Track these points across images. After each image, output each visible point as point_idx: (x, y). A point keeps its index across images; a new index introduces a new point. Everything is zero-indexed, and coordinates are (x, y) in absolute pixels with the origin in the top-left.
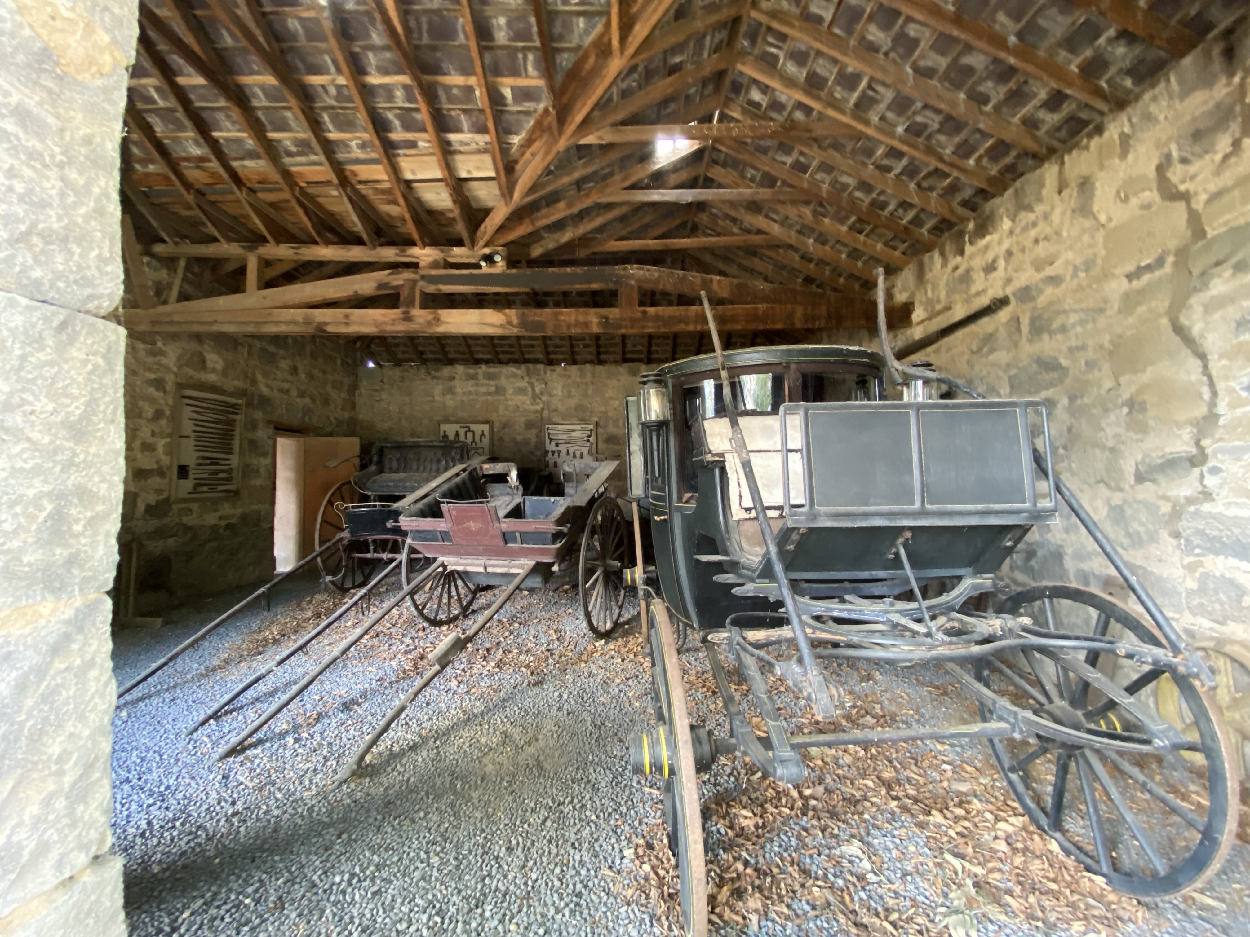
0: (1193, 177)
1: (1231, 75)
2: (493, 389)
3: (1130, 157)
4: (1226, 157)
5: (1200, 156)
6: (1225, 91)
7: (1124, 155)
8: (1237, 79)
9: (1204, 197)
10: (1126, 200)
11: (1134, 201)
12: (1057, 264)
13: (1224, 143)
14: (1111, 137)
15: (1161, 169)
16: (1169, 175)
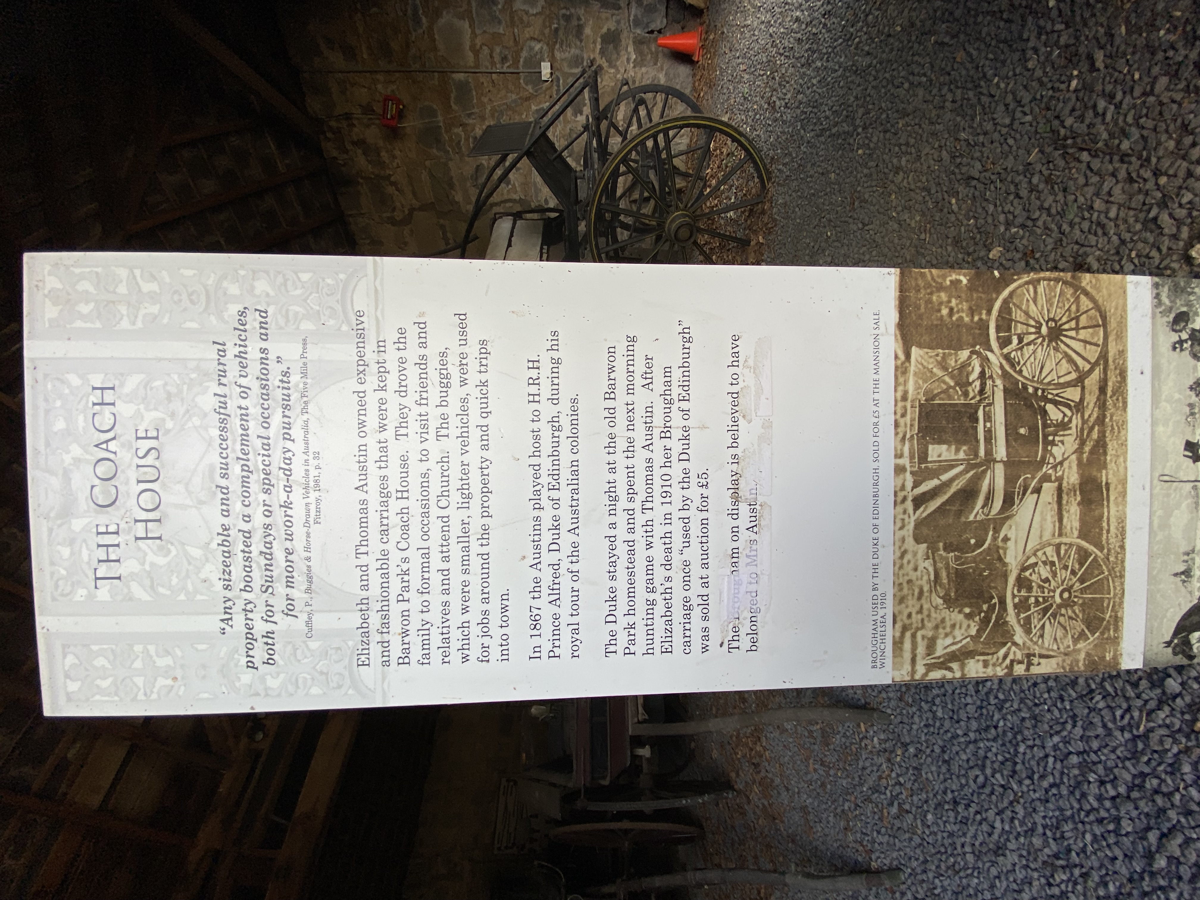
0: (403, 206)
1: (358, 183)
5: (394, 201)
6: (365, 187)
9: (414, 202)
15: (394, 223)
16: (398, 219)
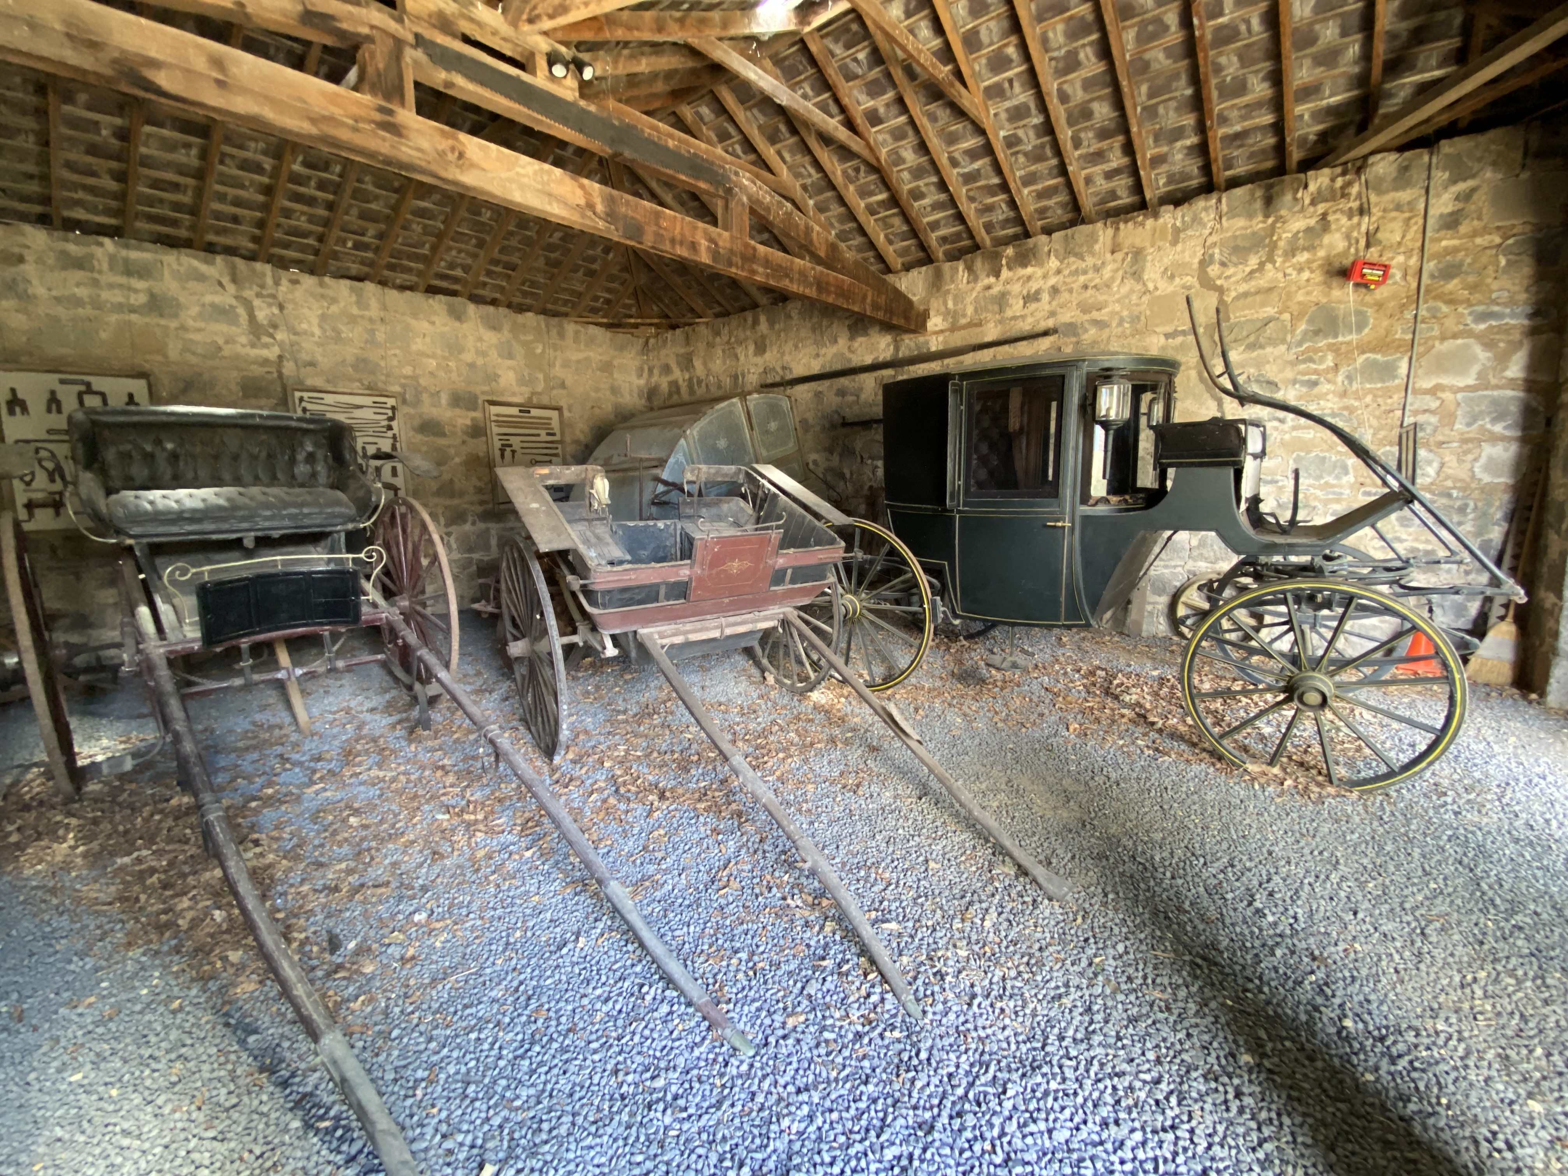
0: (1228, 277)
1: (1267, 216)
2: (141, 299)
3: (1179, 247)
4: (1252, 272)
5: (1236, 265)
6: (1261, 225)
7: (1175, 242)
8: (1270, 220)
9: (1233, 294)
10: (1172, 277)
11: (1177, 280)
12: (1104, 311)
13: (1253, 261)
14: (1166, 224)
15: (1204, 263)
16: (1209, 270)
